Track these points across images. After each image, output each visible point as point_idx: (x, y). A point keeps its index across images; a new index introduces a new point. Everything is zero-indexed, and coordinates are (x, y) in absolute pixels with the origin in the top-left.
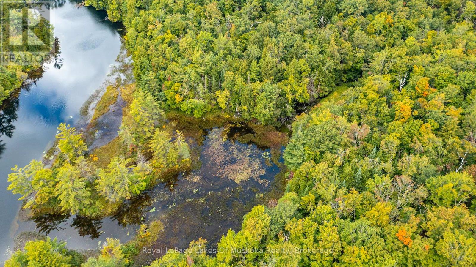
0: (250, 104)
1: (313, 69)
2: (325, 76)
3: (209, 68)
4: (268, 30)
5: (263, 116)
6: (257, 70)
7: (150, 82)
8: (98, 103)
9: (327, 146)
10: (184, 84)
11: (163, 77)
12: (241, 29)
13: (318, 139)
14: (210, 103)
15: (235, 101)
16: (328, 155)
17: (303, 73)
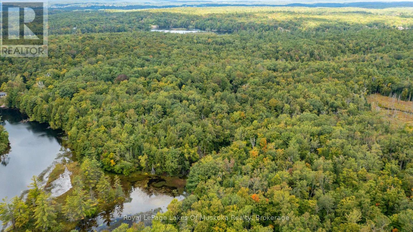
0: (162, 162)
1: (199, 141)
2: (208, 145)
3: (132, 144)
4: (169, 122)
5: (171, 168)
6: (164, 142)
7: (92, 155)
8: (50, 174)
9: (212, 173)
10: (117, 153)
11: (101, 151)
12: (152, 122)
13: (206, 170)
14: (134, 166)
15: (151, 162)
16: (213, 177)
17: (194, 144)
